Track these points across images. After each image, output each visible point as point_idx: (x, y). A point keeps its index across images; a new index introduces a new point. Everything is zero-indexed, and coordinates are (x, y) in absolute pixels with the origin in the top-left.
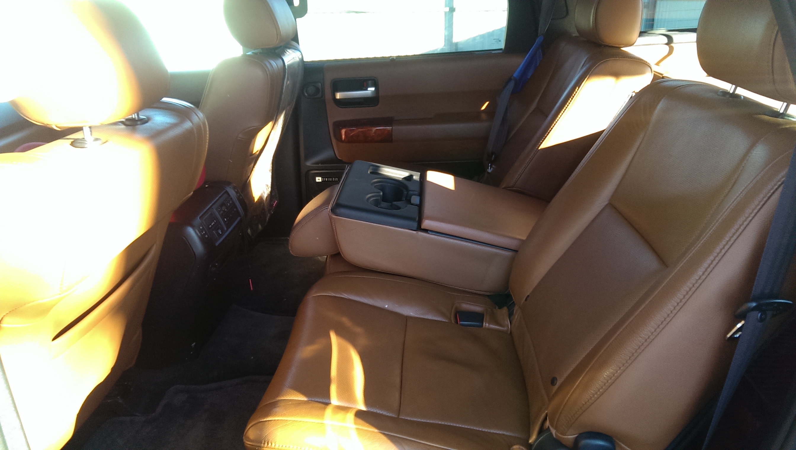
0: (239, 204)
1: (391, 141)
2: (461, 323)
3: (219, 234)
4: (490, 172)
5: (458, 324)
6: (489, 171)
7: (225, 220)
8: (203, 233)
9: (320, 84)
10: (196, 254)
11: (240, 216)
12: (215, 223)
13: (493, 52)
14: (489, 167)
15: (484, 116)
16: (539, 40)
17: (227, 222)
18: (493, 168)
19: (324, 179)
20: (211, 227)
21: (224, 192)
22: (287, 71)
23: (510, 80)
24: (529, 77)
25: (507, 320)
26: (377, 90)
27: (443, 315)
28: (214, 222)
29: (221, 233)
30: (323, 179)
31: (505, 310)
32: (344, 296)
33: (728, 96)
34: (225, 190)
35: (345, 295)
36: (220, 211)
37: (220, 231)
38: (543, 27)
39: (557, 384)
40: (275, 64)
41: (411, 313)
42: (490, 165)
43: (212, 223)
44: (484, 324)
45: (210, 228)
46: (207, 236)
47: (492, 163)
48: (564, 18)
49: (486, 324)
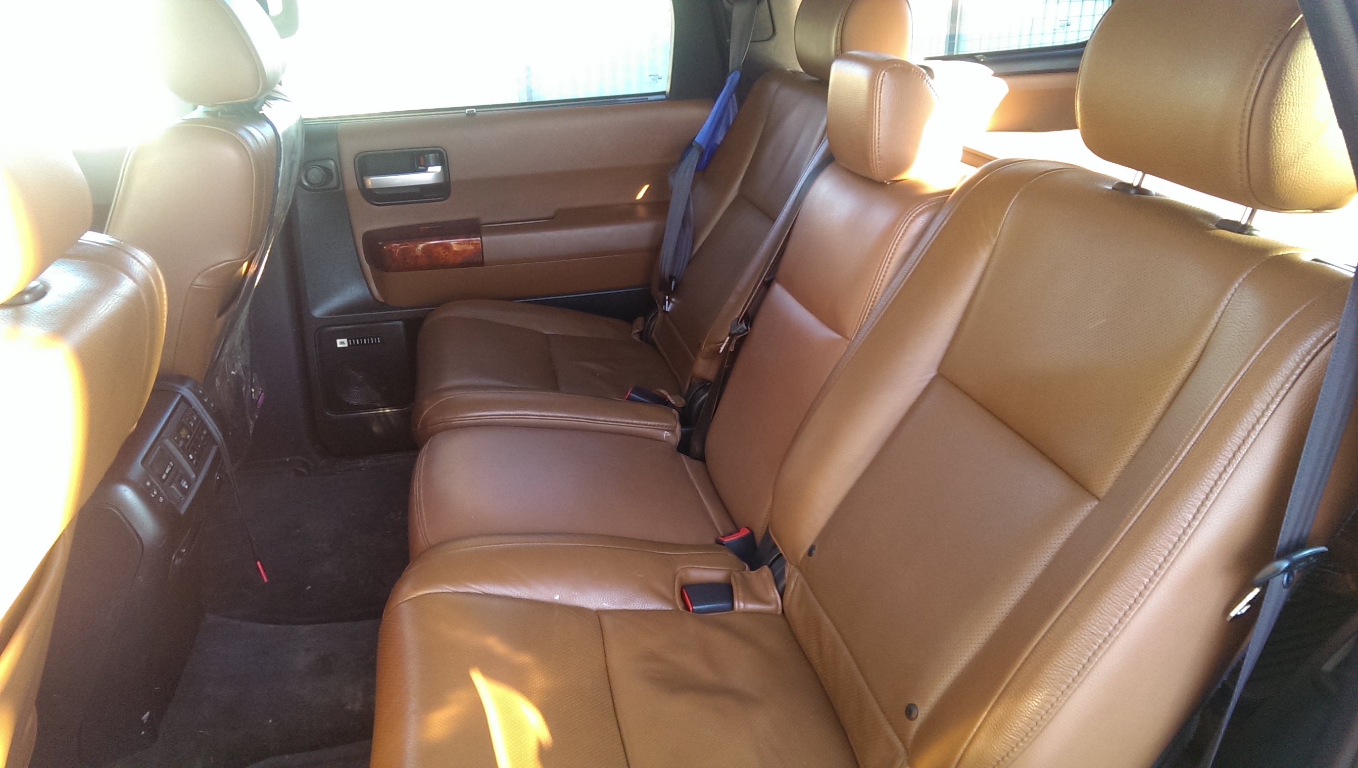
0: (211, 420)
1: (482, 263)
2: (694, 608)
3: (182, 489)
4: (669, 310)
5: (689, 611)
6: (666, 310)
7: (191, 456)
8: (153, 494)
9: (332, 163)
10: (143, 541)
11: (217, 444)
12: (172, 468)
13: (650, 98)
14: (667, 302)
15: (641, 210)
16: (733, 79)
17: (194, 462)
18: (673, 302)
19: (352, 342)
20: (166, 478)
21: (178, 399)
22: (282, 146)
23: (690, 146)
24: (719, 143)
25: (774, 591)
26: (446, 172)
27: (662, 597)
28: (170, 466)
29: (186, 487)
30: (350, 341)
31: (765, 571)
32: (474, 589)
33: (1133, 192)
34: (180, 396)
35: (474, 586)
36: (178, 442)
37: (185, 483)
38: (736, 57)
39: (919, 716)
40: (260, 134)
41: (604, 604)
42: (667, 298)
43: (166, 469)
44: (736, 604)
45: (163, 480)
46: (161, 500)
47: (671, 294)
48: (768, 40)
49: (739, 603)
